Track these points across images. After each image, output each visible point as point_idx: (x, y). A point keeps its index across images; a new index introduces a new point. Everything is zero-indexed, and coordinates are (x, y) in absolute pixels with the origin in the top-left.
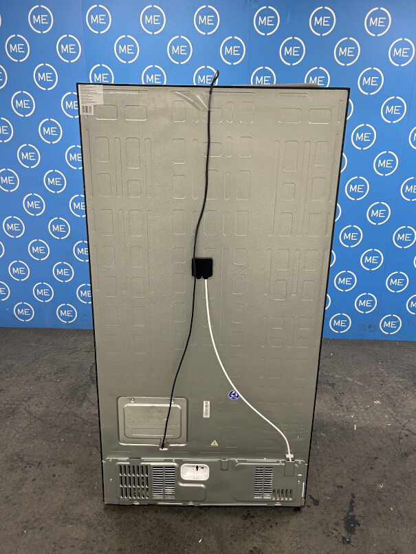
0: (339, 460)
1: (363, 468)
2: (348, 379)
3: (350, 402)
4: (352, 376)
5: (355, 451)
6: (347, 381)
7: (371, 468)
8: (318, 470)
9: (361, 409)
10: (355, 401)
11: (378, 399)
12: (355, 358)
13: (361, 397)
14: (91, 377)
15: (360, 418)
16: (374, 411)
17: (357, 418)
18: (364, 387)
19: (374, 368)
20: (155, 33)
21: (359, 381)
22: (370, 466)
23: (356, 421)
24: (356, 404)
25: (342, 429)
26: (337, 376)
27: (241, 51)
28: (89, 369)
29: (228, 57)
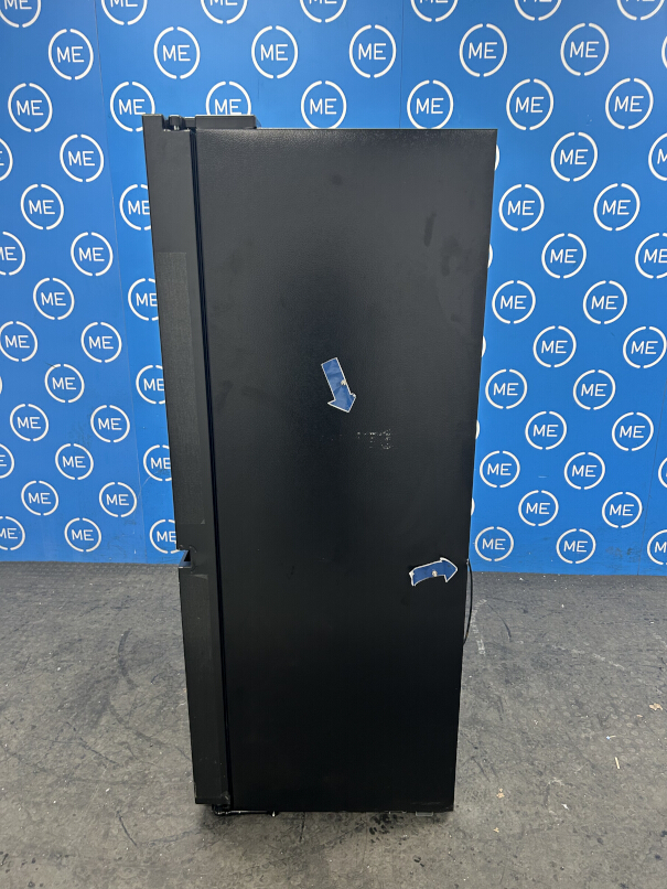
0: (593, 842)
1: (642, 857)
2: (597, 656)
3: (603, 708)
4: (603, 651)
5: (623, 820)
6: (594, 662)
7: (658, 857)
8: (553, 865)
9: (626, 721)
10: (613, 705)
11: (656, 699)
12: (605, 613)
13: (624, 695)
14: (120, 662)
15: (627, 742)
16: (652, 726)
17: (622, 743)
18: (629, 673)
19: (643, 632)
20: (229, 22)
21: (618, 660)
22: (654, 852)
23: (619, 749)
24: (617, 713)
25: (593, 767)
26: (575, 651)
27: (387, 51)
28: (118, 643)
29: (363, 64)
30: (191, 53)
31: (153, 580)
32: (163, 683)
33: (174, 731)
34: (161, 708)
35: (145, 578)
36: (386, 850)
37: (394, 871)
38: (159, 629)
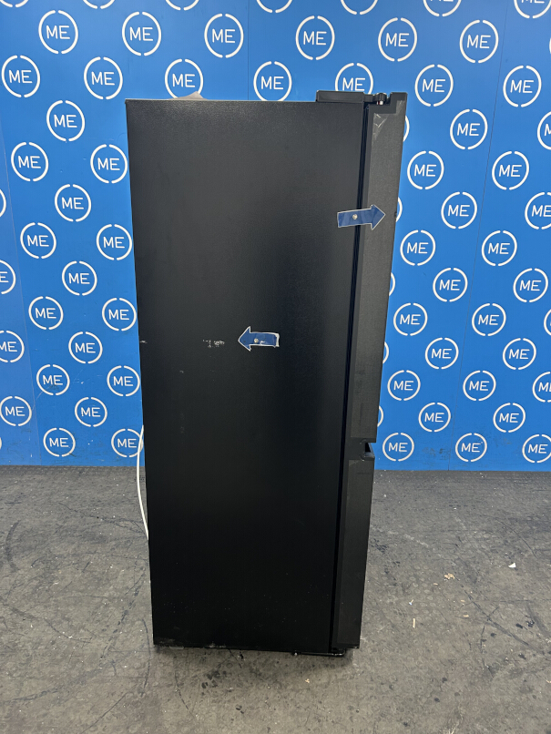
0: (386, 688)
1: (424, 700)
2: (407, 536)
3: (408, 578)
4: (413, 532)
5: (412, 669)
6: (405, 541)
7: (437, 700)
8: (351, 708)
9: (424, 589)
10: (415, 576)
11: (452, 569)
12: (419, 501)
13: (426, 568)
14: (7, 549)
15: (423, 605)
16: (445, 592)
17: (418, 607)
18: (431, 549)
19: (447, 516)
20: (102, 7)
21: (424, 539)
22: (434, 696)
23: (416, 612)
24: (418, 581)
25: (393, 627)
26: (391, 533)
27: (236, 36)
28: (7, 533)
29: (217, 45)
30: (71, 33)
31: (45, 478)
32: (42, 566)
33: (46, 607)
34: (37, 587)
35: (38, 477)
36: (214, 701)
37: (218, 718)
38: (44, 520)
